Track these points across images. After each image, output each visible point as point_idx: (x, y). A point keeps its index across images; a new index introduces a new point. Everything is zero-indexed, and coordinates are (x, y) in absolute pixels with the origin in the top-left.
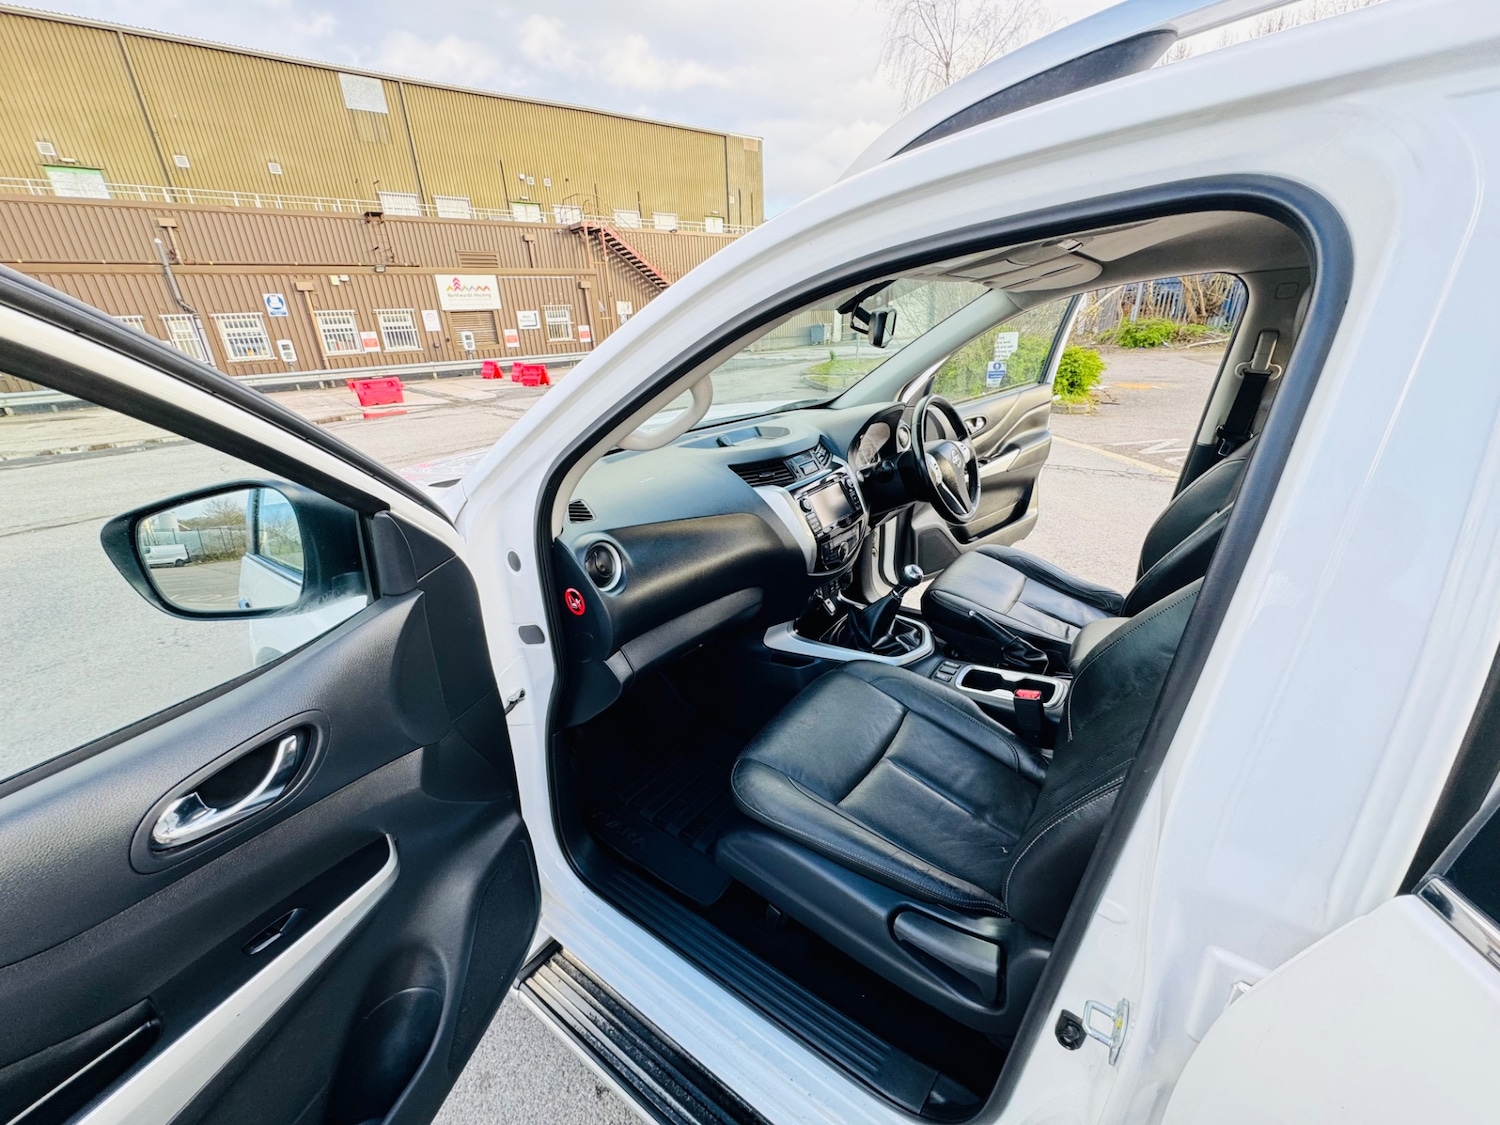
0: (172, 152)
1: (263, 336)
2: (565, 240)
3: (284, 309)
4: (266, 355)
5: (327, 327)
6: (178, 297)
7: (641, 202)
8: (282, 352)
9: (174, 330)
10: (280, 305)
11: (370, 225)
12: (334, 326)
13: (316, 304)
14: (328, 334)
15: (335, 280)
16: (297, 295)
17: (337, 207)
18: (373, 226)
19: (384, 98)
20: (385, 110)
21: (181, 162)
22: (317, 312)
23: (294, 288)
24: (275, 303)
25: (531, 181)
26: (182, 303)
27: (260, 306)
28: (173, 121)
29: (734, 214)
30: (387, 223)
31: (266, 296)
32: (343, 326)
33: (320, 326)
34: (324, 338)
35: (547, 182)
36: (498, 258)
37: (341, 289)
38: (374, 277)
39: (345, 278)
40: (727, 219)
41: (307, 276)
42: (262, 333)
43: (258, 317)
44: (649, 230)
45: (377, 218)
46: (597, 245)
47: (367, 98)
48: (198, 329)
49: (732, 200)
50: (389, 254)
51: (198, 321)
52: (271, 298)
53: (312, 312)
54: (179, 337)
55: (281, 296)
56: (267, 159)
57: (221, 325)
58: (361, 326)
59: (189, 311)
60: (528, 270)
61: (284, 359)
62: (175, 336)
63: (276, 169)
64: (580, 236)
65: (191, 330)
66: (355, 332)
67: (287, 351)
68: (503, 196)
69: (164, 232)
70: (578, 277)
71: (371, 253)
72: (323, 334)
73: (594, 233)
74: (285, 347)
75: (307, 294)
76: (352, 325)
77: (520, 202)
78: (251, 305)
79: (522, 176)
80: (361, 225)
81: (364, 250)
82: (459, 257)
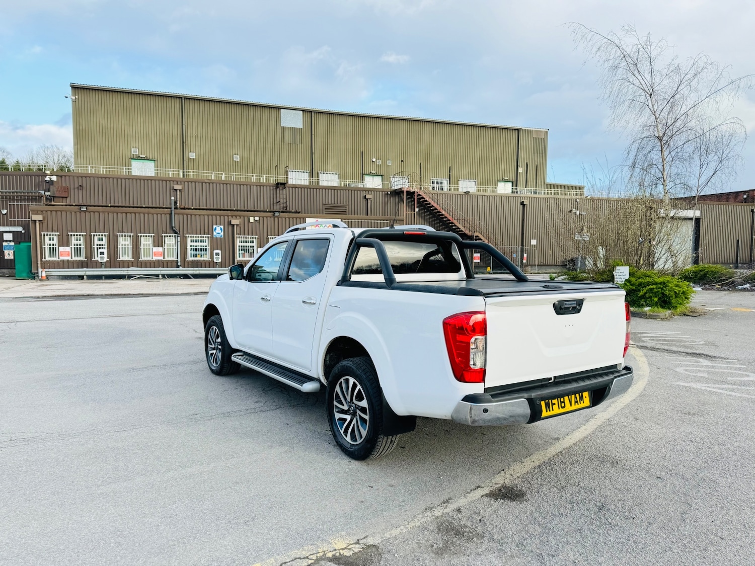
0: (189, 151)
1: (207, 248)
2: (392, 199)
3: (222, 234)
4: (206, 258)
5: (241, 244)
6: (173, 225)
7: (451, 173)
8: (215, 256)
9: (166, 242)
10: (220, 232)
11: (278, 189)
12: (245, 244)
13: (238, 232)
14: (241, 248)
15: (252, 219)
16: (230, 228)
17: (263, 180)
18: (279, 190)
19: (302, 120)
20: (301, 126)
21: (192, 155)
22: (238, 236)
23: (230, 223)
24: (219, 231)
25: (379, 162)
26: (174, 228)
27: (210, 231)
28: (194, 136)
29: (522, 179)
30: (287, 189)
31: (214, 227)
32: (250, 244)
33: (238, 243)
34: (238, 250)
35: (389, 163)
36: (347, 208)
37: (254, 225)
38: (272, 218)
39: (257, 218)
40: (515, 184)
41: (238, 217)
42: (208, 246)
43: (208, 237)
44: (452, 192)
45: (283, 186)
46: (412, 201)
47: (293, 121)
48: (177, 242)
49: (520, 170)
50: (285, 205)
51: (179, 238)
52: (217, 228)
53: (236, 236)
54: (168, 245)
55: (222, 227)
56: (234, 153)
57: (189, 240)
58: (259, 245)
59: (176, 233)
60: (365, 216)
61: (215, 261)
62: (166, 245)
63: (237, 158)
64: (401, 196)
65: (174, 242)
66: (255, 248)
67: (217, 256)
68: (360, 171)
69: (175, 192)
70: (392, 221)
71: (275, 205)
72: (238, 248)
73: (410, 194)
74: (217, 254)
75: (235, 226)
76: (255, 244)
77: (371, 174)
78: (206, 231)
79: (374, 160)
80: (273, 189)
81: (272, 203)
82: (324, 208)
